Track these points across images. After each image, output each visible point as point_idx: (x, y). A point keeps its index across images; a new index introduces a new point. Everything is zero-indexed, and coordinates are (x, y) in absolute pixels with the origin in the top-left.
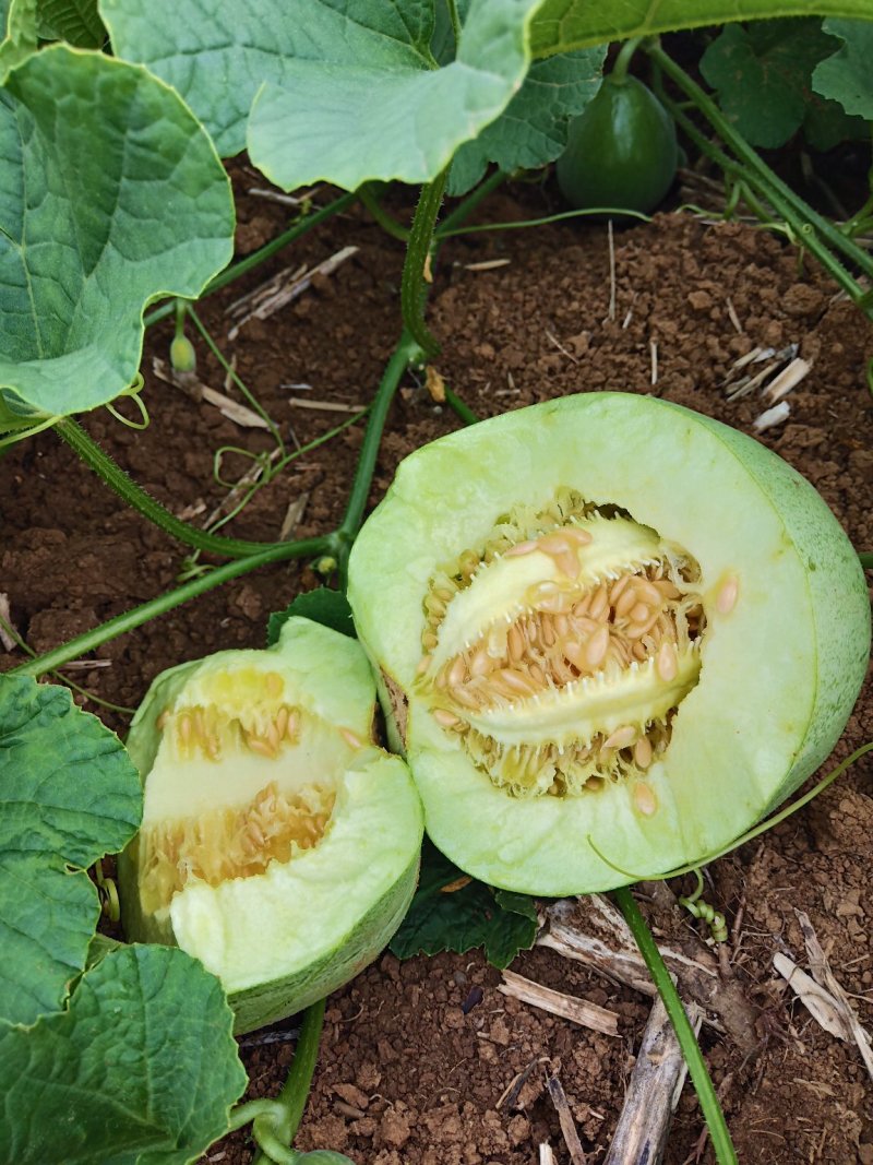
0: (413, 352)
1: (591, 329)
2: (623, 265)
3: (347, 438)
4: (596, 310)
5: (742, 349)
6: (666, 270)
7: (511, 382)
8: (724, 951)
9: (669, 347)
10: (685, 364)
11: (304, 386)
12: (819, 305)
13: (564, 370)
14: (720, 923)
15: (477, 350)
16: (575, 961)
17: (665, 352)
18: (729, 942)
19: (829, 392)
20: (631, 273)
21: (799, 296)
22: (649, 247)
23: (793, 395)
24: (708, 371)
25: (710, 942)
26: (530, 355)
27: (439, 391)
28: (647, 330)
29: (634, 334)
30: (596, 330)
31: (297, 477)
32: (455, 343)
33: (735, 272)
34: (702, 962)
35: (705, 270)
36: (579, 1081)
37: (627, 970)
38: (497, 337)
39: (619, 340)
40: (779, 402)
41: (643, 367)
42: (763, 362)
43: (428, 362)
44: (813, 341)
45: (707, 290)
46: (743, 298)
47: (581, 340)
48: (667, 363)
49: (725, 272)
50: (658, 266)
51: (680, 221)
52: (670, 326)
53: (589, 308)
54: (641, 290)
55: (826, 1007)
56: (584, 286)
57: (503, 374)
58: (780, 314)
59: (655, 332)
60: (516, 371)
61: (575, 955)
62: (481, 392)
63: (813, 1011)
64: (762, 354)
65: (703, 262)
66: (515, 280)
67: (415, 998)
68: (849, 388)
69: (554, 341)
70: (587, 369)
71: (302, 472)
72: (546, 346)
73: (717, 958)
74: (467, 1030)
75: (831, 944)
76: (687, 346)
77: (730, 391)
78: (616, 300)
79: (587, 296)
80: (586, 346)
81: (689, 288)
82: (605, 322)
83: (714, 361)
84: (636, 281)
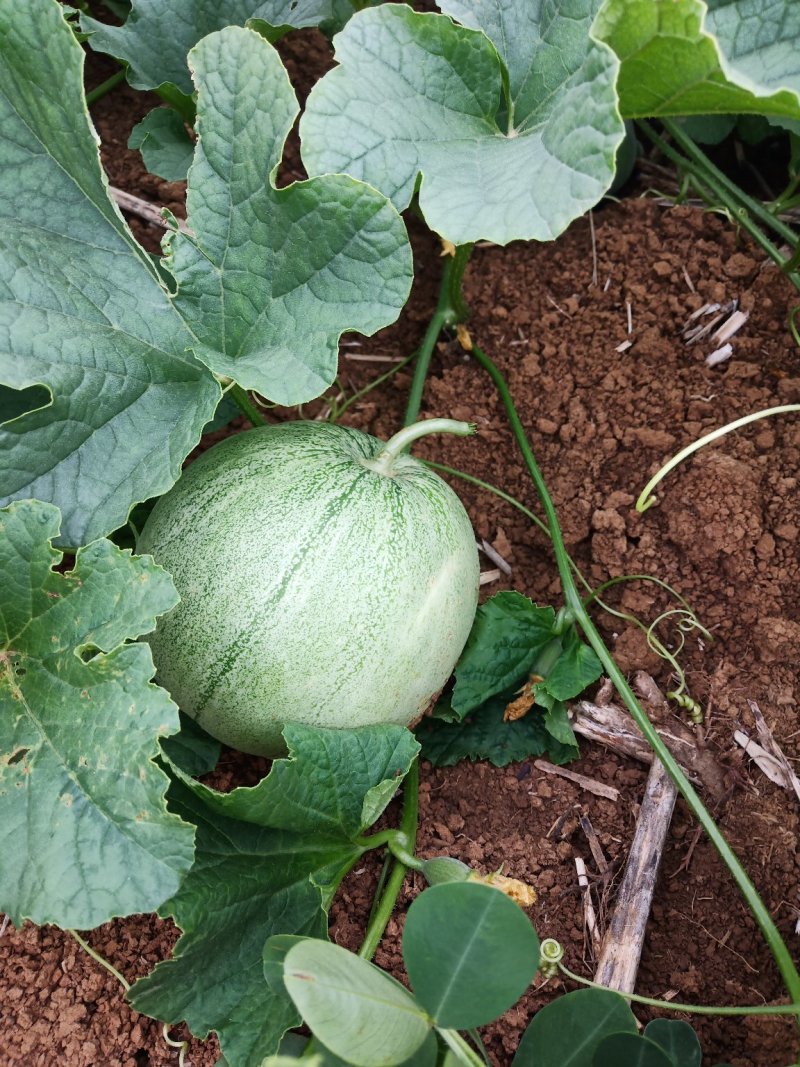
0: (448, 315)
1: (579, 293)
2: (602, 242)
3: (396, 383)
4: (583, 277)
5: (695, 305)
6: (635, 245)
7: (521, 334)
8: (700, 730)
9: (640, 305)
10: (653, 317)
11: (355, 344)
12: (752, 270)
13: (561, 324)
14: (697, 710)
15: (494, 311)
16: (594, 741)
17: (637, 309)
18: (703, 724)
19: (761, 335)
20: (609, 248)
21: (738, 264)
22: (620, 226)
23: (735, 339)
24: (670, 323)
25: (690, 723)
26: (534, 314)
27: (466, 341)
28: (623, 293)
29: (612, 296)
30: (584, 293)
31: (357, 415)
32: (475, 307)
33: (687, 245)
34: (685, 739)
35: (665, 244)
36: (601, 820)
37: (632, 744)
38: (508, 301)
39: (602, 301)
40: (724, 344)
41: (621, 321)
42: (711, 314)
43: (458, 323)
44: (748, 298)
45: (668, 261)
46: (695, 266)
47: (573, 301)
48: (639, 317)
49: (680, 245)
50: (629, 243)
51: (643, 205)
52: (640, 289)
53: (578, 276)
54: (617, 262)
55: (772, 767)
56: (571, 258)
57: (515, 328)
58: (724, 277)
59: (629, 294)
60: (525, 326)
61: (595, 737)
62: (497, 343)
63: (763, 769)
64: (711, 308)
65: (663, 237)
66: (517, 255)
67: (482, 773)
68: (776, 332)
69: (552, 302)
70: (579, 323)
71: (361, 411)
72: (546, 306)
73: (695, 735)
74: (521, 791)
75: (774, 724)
76: (654, 304)
77: (687, 336)
78: (598, 270)
79: (575, 267)
80: (577, 306)
81: (653, 259)
82: (590, 287)
83: (674, 315)
84: (613, 255)
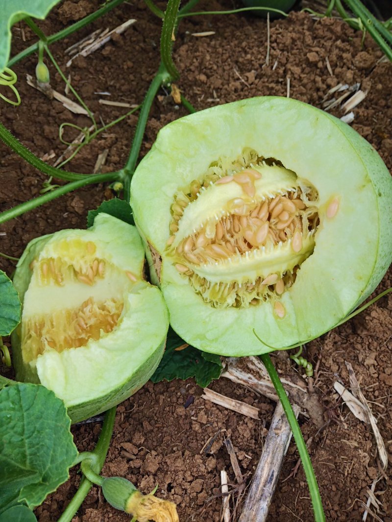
0: (165, 76)
1: (256, 70)
2: (274, 36)
3: (129, 121)
4: (259, 59)
5: (332, 84)
6: (296, 41)
7: (215, 95)
8: (311, 380)
9: (296, 81)
10: (304, 90)
11: (106, 93)
12: (372, 63)
13: (242, 90)
14: (310, 367)
15: (197, 77)
16: (239, 384)
17: (294, 84)
18: (313, 377)
19: (374, 109)
20: (278, 41)
21: (362, 58)
22: (287, 29)
23: (356, 109)
24: (315, 95)
25: (304, 376)
26: (225, 82)
27: (178, 97)
28: (285, 72)
29: (278, 73)
30: (259, 70)
31: (103, 141)
32: (186, 74)
33: (330, 44)
34: (300, 385)
35: (315, 42)
36: (239, 440)
37: (264, 389)
38: (208, 71)
39: (270, 76)
40: (349, 112)
41: (283, 91)
42: (342, 91)
43: (172, 83)
44: (367, 82)
45: (317, 52)
46: (334, 58)
47: (251, 75)
48: (295, 89)
49: (325, 44)
50: (292, 38)
51: (303, 16)
52: (297, 70)
53: (256, 58)
54: (282, 50)
55: (357, 406)
56: (253, 47)
57: (211, 90)
58: (352, 67)
59: (289, 72)
60: (218, 89)
61: (239, 382)
62: (199, 100)
63: (351, 409)
64: (342, 87)
65: (315, 38)
66: (218, 42)
67: (161, 401)
68: (383, 107)
69: (237, 74)
70: (254, 90)
71: (105, 139)
72: (233, 77)
73: (307, 384)
74: (186, 416)
75: (361, 378)
76: (305, 81)
77: (325, 105)
78: (270, 55)
79: (255, 52)
80: (254, 78)
81: (307, 51)
82: (263, 66)
83: (318, 90)
84: (281, 45)
